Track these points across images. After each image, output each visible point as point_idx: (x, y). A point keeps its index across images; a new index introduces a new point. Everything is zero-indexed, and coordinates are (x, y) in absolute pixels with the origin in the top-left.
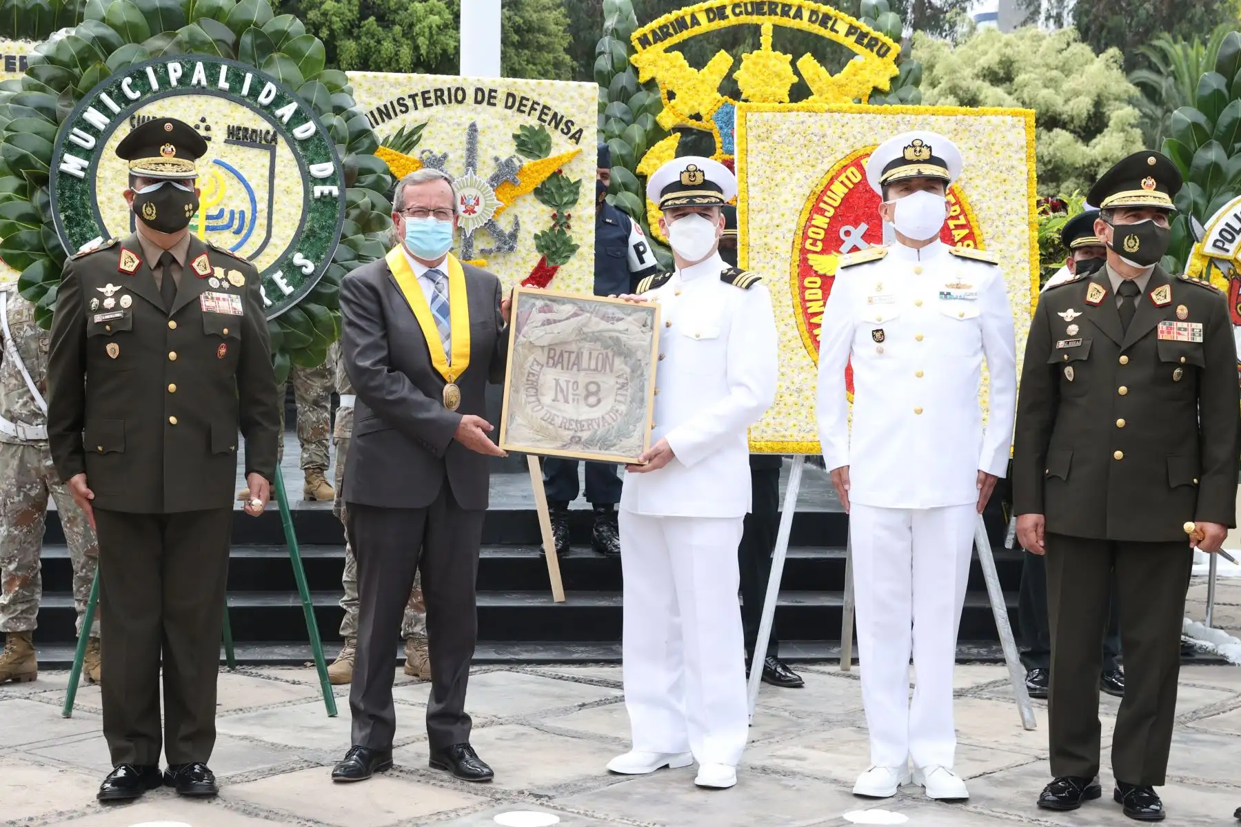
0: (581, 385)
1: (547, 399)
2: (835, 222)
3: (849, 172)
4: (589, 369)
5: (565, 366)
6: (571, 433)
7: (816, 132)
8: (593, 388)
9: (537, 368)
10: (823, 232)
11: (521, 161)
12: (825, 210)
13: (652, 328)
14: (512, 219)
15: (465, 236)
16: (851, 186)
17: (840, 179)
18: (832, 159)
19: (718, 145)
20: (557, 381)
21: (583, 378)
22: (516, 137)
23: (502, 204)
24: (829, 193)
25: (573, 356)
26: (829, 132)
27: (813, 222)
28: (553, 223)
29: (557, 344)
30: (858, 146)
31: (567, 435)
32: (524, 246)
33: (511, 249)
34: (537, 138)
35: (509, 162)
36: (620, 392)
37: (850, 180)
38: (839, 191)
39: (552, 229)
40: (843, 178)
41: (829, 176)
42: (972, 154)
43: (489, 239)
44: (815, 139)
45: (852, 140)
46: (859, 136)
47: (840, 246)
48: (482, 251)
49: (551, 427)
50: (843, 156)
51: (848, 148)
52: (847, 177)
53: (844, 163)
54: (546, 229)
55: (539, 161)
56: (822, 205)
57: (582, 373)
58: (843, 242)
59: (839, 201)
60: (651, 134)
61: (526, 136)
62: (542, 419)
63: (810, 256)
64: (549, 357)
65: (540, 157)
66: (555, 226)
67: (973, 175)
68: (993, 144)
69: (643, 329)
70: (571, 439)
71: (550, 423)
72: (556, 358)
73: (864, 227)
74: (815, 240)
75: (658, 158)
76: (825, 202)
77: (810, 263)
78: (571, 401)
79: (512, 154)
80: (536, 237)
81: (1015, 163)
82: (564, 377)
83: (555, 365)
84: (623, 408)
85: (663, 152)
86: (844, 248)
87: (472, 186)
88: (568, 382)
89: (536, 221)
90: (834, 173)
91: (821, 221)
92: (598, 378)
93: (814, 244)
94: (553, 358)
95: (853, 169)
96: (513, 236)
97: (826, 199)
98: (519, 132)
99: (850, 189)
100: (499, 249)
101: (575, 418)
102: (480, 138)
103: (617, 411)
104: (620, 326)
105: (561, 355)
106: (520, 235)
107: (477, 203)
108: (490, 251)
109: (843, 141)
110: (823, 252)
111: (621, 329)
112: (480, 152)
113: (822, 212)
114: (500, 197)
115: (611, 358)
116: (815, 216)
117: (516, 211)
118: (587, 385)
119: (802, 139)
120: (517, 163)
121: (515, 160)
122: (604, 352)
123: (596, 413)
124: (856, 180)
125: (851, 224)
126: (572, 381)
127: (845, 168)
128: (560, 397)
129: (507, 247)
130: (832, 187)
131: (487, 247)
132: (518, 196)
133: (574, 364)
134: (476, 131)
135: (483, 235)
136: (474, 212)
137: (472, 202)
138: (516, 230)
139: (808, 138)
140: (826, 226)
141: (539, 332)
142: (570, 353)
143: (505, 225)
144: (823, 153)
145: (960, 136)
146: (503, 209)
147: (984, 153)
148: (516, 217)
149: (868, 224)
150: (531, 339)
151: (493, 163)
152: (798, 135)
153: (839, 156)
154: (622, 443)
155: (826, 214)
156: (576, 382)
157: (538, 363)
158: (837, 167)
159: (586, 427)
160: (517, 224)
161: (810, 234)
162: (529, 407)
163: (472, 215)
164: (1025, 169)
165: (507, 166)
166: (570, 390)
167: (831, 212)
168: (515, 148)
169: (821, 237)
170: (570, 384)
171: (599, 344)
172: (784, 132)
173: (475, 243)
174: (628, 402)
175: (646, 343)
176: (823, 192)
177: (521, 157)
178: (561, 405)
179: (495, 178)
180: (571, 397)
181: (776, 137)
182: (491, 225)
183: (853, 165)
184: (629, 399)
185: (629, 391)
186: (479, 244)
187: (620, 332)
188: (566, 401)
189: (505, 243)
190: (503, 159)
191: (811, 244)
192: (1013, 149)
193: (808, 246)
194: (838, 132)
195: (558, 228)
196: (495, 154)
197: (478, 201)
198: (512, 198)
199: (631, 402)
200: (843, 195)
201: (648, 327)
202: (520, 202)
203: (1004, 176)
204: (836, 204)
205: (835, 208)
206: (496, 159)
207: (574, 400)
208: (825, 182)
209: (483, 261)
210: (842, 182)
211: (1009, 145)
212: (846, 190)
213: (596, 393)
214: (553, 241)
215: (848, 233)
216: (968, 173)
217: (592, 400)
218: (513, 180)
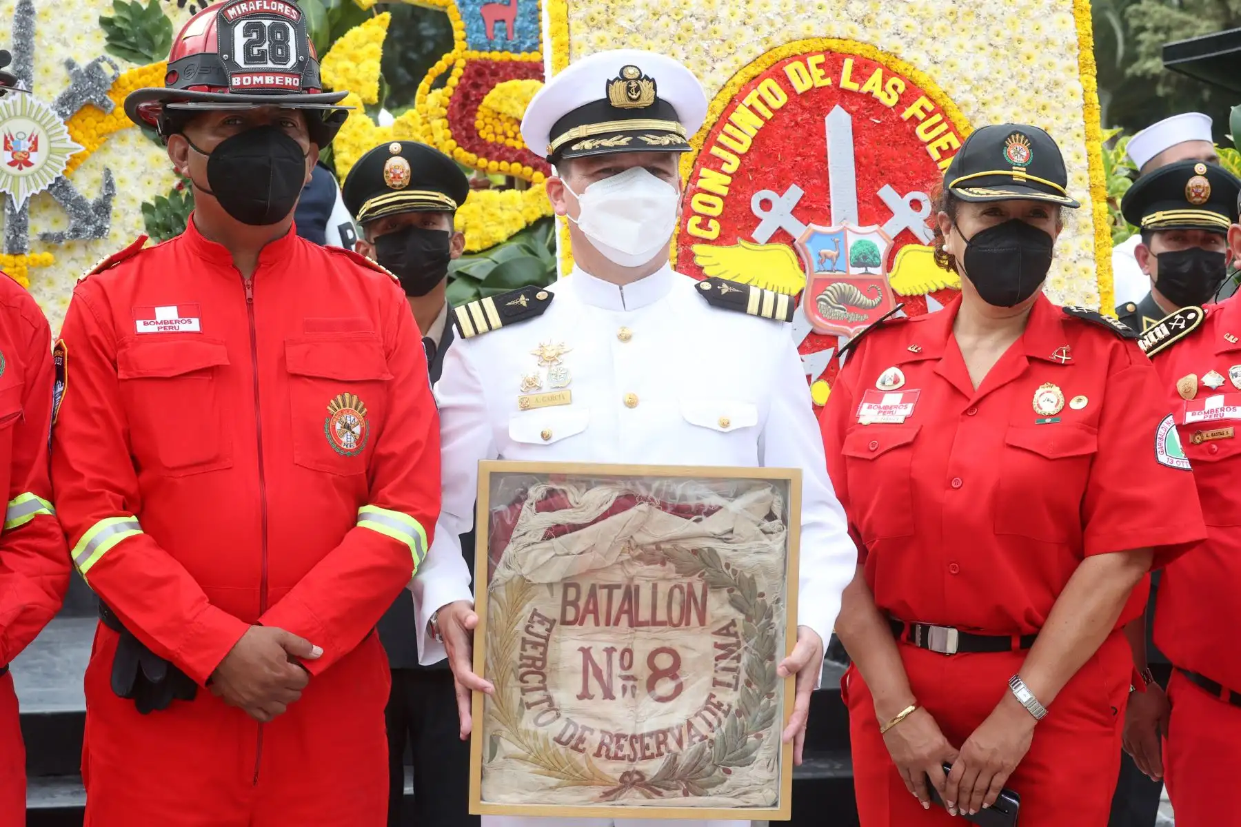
0: (640, 659)
1: (565, 696)
2: (742, 183)
3: (762, 88)
4: (654, 622)
5: (602, 619)
6: (624, 766)
7: (699, 11)
8: (664, 662)
9: (540, 629)
10: (719, 203)
11: (115, 68)
12: (723, 161)
13: (785, 521)
14: (99, 175)
15: (13, 210)
16: (769, 115)
17: (748, 101)
18: (730, 64)
19: (458, 34)
20: (586, 652)
21: (643, 643)
22: (105, 23)
23: (81, 149)
24: (728, 128)
25: (618, 595)
26: (724, 13)
27: (701, 183)
28: (176, 182)
29: (581, 575)
30: (776, 40)
31: (614, 770)
32: (123, 225)
33: (100, 231)
34: (146, 25)
35: (93, 70)
36: (723, 663)
37: (766, 104)
38: (747, 124)
39: (175, 192)
40: (751, 99)
41: (727, 95)
42: (982, 58)
43: (57, 213)
44: (698, 25)
45: (766, 29)
46: (779, 22)
47: (752, 228)
48: (45, 237)
49: (579, 757)
50: (750, 58)
51: (759, 43)
52: (760, 98)
53: (753, 71)
54: (164, 193)
55: (149, 66)
56: (715, 150)
57: (642, 633)
58: (758, 221)
59: (748, 142)
60: (338, 15)
61: (125, 20)
62: (558, 740)
63: (697, 248)
64: (566, 603)
65: (150, 59)
66: (180, 187)
67: (987, 98)
68: (1019, 41)
69: (767, 525)
70: (622, 780)
71: (575, 748)
72: (582, 604)
73: (795, 193)
74: (706, 218)
75: (353, 58)
76: (721, 146)
77: (699, 261)
78: (617, 692)
79: (99, 56)
80: (146, 208)
81: (1061, 76)
82: (600, 640)
83: (579, 620)
84: (730, 698)
85: (360, 47)
86: (762, 232)
87: (25, 115)
88: (610, 651)
89: (146, 178)
90: (736, 91)
91: (715, 181)
92: (674, 638)
93: (703, 226)
94: (575, 604)
95: (770, 82)
96: (103, 208)
97: (722, 138)
98: (111, 14)
99: (766, 121)
100: (77, 231)
101: (629, 733)
102: (39, 25)
103: (719, 706)
104: (712, 525)
105: (593, 594)
106: (116, 205)
107: (35, 147)
108: (60, 237)
109: (748, 31)
110: (722, 240)
111: (718, 531)
112: (38, 51)
113: (716, 164)
114: (78, 134)
115: (698, 593)
116: (704, 172)
117: (107, 160)
118: (652, 657)
119: (673, 26)
120: (109, 72)
121: (104, 65)
122: (684, 582)
123: (675, 714)
124: (777, 105)
125: (772, 188)
126: (620, 648)
127: (755, 80)
128: (594, 685)
129: (91, 228)
130: (734, 117)
131: (55, 230)
132: (110, 133)
133: (621, 611)
134: (30, 12)
135: (47, 206)
136: (29, 164)
137: (25, 145)
138: (109, 196)
139: (684, 23)
140: (724, 191)
141: (542, 553)
142: (610, 588)
143: (86, 188)
144: (713, 52)
145: (961, 24)
146: (82, 157)
147: (1006, 57)
148: (108, 172)
149: (803, 187)
150: (524, 571)
151: (63, 72)
152: (664, 19)
153: (745, 58)
154: (731, 780)
155: (725, 167)
156: (628, 651)
157: (543, 620)
158: (740, 79)
159: (653, 750)
160: (110, 185)
161: (695, 205)
162: (529, 714)
163: (26, 170)
164: (1079, 88)
165: (90, 77)
166: (617, 670)
167: (733, 164)
168: (105, 43)
169: (717, 211)
170: (616, 656)
171: (670, 566)
172: (639, 12)
173: (31, 223)
174: (742, 683)
175: (773, 559)
176: (718, 126)
177: (117, 60)
178: (599, 705)
179: (67, 100)
180: (617, 684)
181: (624, 22)
182: (60, 188)
183: (770, 76)
184: (743, 676)
185: (745, 659)
186: (39, 225)
187: (714, 537)
188: (609, 695)
189: (88, 221)
190: (83, 63)
191: (699, 226)
192: (1052, 49)
193: (692, 228)
194: (740, 13)
195: (185, 191)
196: (66, 54)
197: (35, 143)
198: (101, 135)
199: (748, 684)
200: (754, 133)
201: (779, 521)
202: (115, 145)
203: (1043, 99)
204: (743, 149)
205: (741, 156)
206: (70, 64)
207: (624, 689)
208: (720, 106)
209: (47, 255)
210: (751, 108)
211: (1048, 42)
212: (760, 123)
213: (672, 673)
214: (176, 216)
215: (766, 205)
216: (980, 93)
217: (666, 687)
218: (102, 102)
